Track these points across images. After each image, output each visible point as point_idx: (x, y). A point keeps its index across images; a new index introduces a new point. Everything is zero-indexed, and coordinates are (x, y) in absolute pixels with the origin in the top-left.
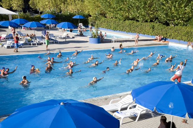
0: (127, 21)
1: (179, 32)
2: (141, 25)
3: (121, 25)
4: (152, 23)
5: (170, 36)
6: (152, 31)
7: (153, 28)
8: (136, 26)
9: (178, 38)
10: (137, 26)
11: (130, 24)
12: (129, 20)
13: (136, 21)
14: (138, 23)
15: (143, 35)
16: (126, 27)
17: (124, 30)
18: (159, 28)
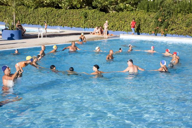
0: (41, 10)
1: (127, 20)
2: (66, 13)
3: (31, 15)
4: (83, 10)
5: (112, 26)
6: (85, 22)
7: (86, 17)
8: (57, 15)
9: (126, 28)
10: (59, 16)
11: (46, 13)
12: (44, 7)
13: (56, 8)
14: (60, 11)
15: (70, 27)
16: (40, 18)
17: (36, 23)
18: (95, 16)
